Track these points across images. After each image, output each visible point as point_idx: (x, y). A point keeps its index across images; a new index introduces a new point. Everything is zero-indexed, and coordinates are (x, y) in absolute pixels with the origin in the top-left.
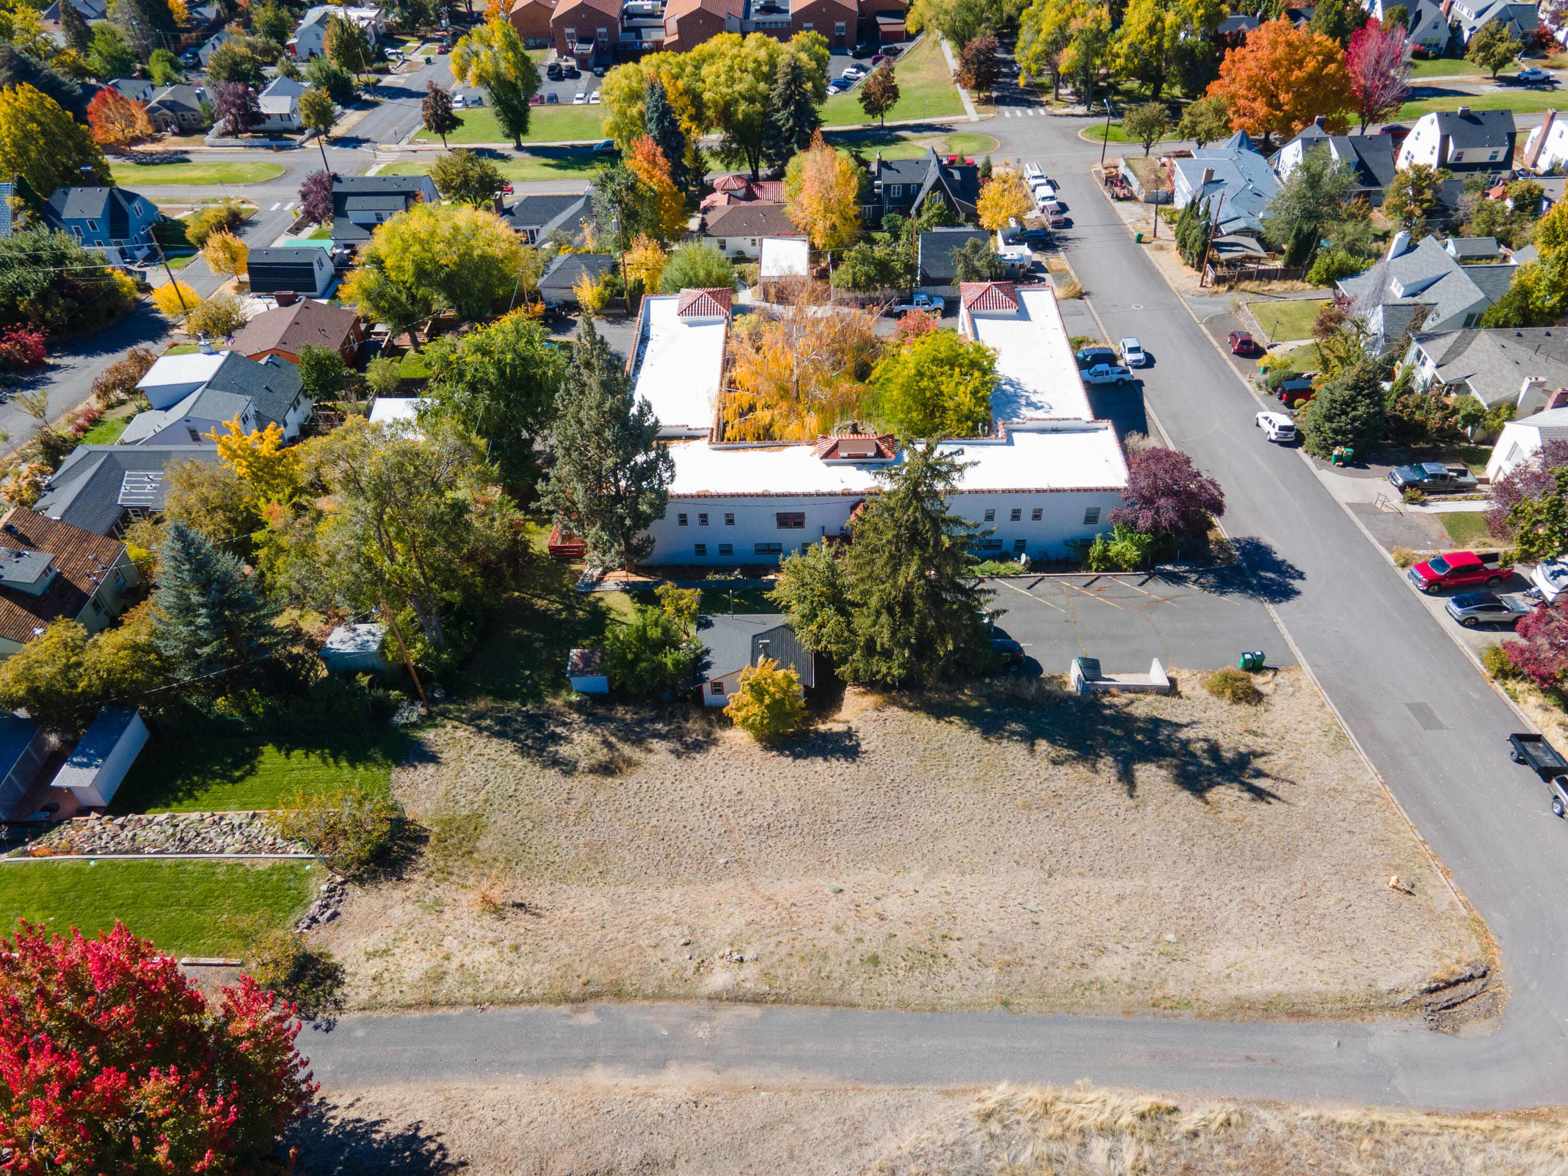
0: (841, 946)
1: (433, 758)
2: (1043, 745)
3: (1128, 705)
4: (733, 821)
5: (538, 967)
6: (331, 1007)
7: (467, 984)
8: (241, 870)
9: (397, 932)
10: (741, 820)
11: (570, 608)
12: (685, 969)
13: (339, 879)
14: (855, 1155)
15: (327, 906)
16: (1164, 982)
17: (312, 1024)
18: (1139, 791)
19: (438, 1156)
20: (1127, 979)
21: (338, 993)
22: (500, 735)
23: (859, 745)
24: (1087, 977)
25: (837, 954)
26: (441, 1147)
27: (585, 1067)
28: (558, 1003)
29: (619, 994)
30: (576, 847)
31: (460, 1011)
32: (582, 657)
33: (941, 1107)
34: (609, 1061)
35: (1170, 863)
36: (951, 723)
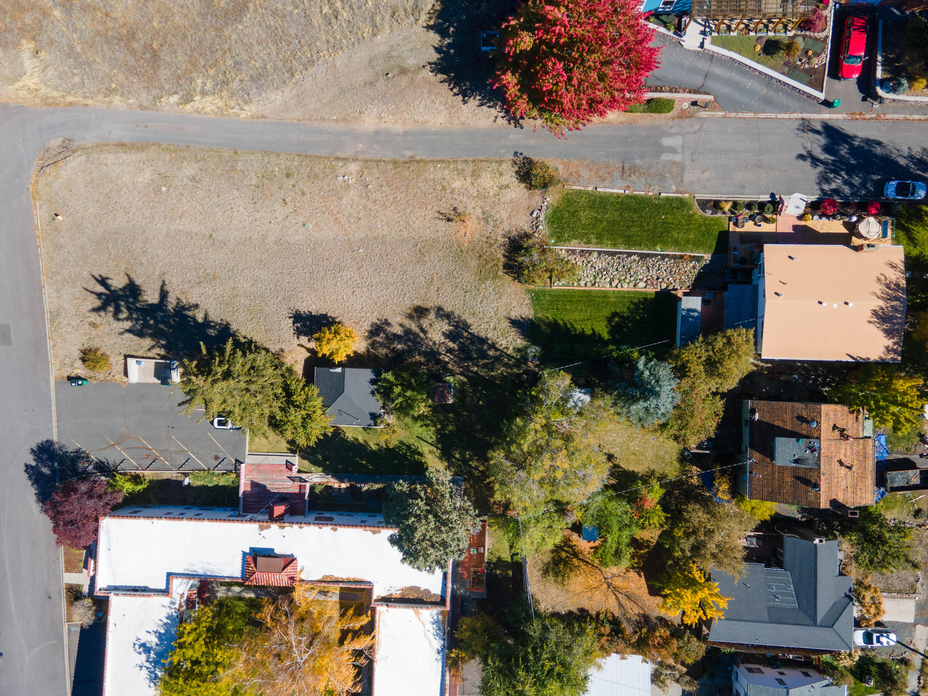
0: (302, 182)
1: (515, 323)
2: (200, 318)
3: (153, 347)
4: (357, 275)
5: (432, 176)
6: (518, 162)
7: (461, 170)
8: (585, 240)
9: (499, 200)
10: (353, 275)
11: (465, 461)
12: (368, 173)
13: (536, 234)
14: (300, 91)
15: (537, 218)
16: (170, 161)
17: (524, 155)
18: (160, 283)
19: (452, 85)
20: (185, 163)
21: (516, 168)
22: (483, 341)
23: (294, 323)
24: (201, 163)
25: (304, 178)
26: (452, 90)
27: (407, 132)
28: (421, 160)
29: (395, 163)
30: (431, 261)
31: (463, 158)
32: (445, 398)
33: (267, 111)
34: (397, 134)
35: (156, 238)
36: (245, 338)
